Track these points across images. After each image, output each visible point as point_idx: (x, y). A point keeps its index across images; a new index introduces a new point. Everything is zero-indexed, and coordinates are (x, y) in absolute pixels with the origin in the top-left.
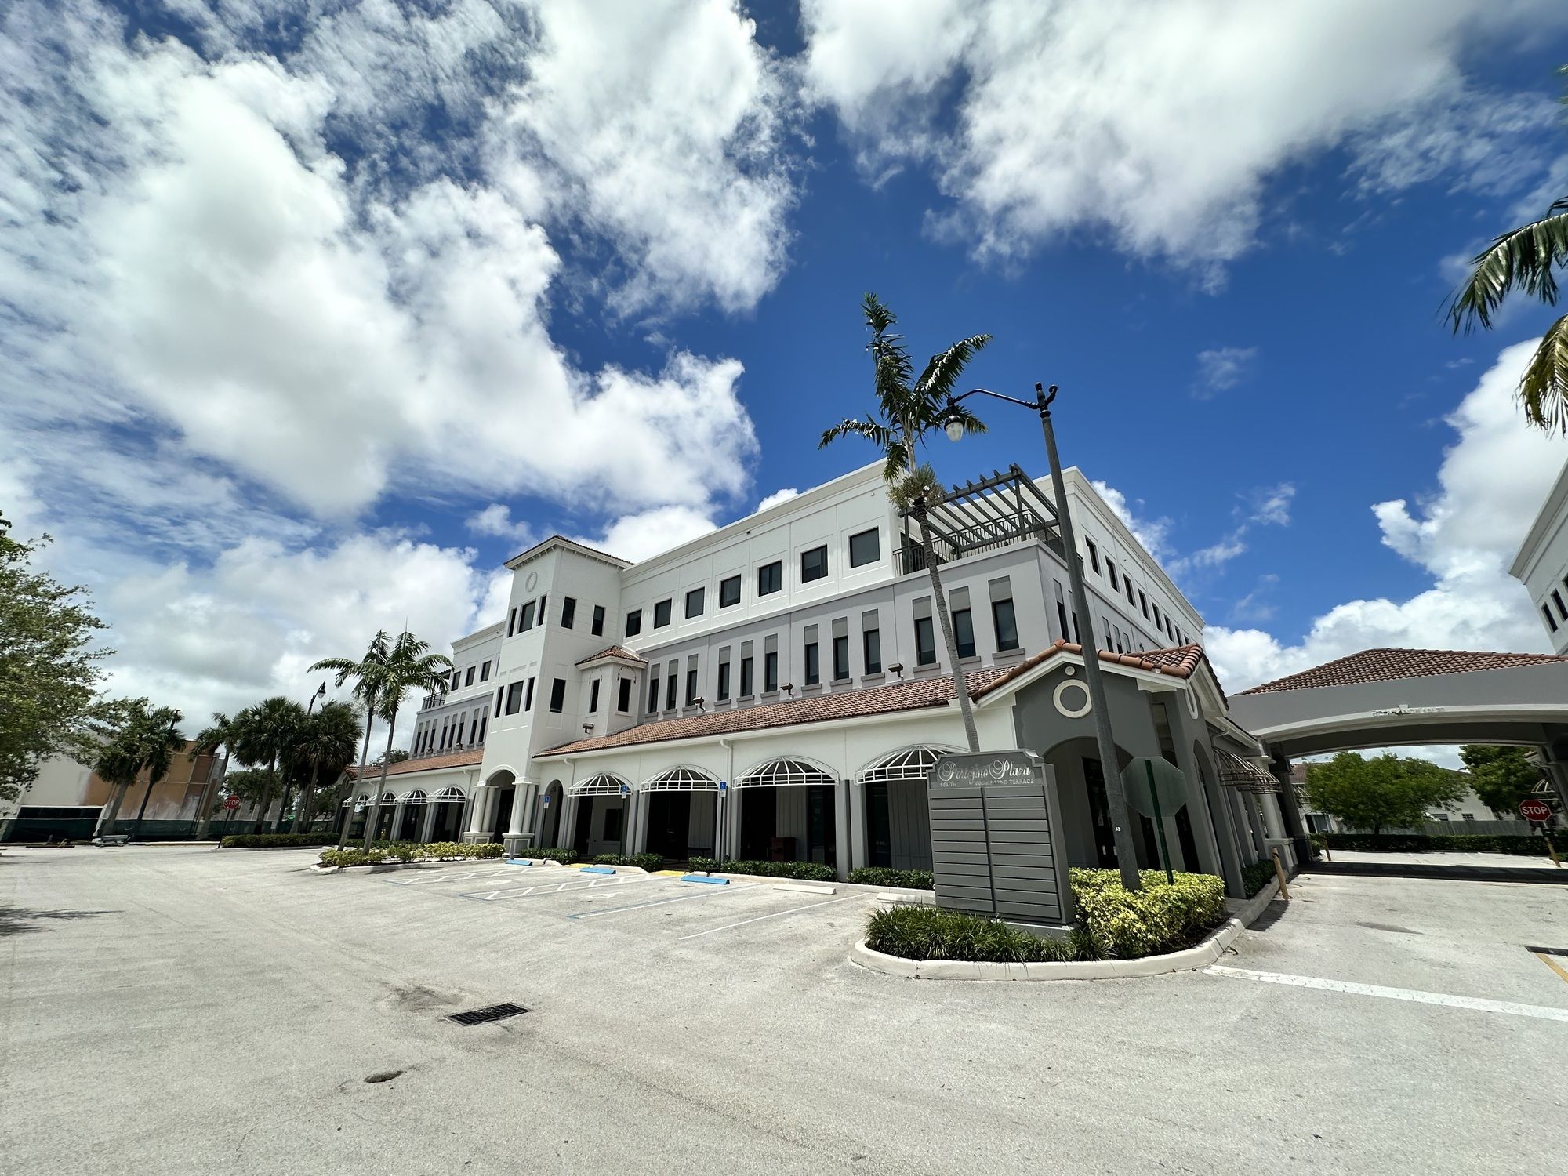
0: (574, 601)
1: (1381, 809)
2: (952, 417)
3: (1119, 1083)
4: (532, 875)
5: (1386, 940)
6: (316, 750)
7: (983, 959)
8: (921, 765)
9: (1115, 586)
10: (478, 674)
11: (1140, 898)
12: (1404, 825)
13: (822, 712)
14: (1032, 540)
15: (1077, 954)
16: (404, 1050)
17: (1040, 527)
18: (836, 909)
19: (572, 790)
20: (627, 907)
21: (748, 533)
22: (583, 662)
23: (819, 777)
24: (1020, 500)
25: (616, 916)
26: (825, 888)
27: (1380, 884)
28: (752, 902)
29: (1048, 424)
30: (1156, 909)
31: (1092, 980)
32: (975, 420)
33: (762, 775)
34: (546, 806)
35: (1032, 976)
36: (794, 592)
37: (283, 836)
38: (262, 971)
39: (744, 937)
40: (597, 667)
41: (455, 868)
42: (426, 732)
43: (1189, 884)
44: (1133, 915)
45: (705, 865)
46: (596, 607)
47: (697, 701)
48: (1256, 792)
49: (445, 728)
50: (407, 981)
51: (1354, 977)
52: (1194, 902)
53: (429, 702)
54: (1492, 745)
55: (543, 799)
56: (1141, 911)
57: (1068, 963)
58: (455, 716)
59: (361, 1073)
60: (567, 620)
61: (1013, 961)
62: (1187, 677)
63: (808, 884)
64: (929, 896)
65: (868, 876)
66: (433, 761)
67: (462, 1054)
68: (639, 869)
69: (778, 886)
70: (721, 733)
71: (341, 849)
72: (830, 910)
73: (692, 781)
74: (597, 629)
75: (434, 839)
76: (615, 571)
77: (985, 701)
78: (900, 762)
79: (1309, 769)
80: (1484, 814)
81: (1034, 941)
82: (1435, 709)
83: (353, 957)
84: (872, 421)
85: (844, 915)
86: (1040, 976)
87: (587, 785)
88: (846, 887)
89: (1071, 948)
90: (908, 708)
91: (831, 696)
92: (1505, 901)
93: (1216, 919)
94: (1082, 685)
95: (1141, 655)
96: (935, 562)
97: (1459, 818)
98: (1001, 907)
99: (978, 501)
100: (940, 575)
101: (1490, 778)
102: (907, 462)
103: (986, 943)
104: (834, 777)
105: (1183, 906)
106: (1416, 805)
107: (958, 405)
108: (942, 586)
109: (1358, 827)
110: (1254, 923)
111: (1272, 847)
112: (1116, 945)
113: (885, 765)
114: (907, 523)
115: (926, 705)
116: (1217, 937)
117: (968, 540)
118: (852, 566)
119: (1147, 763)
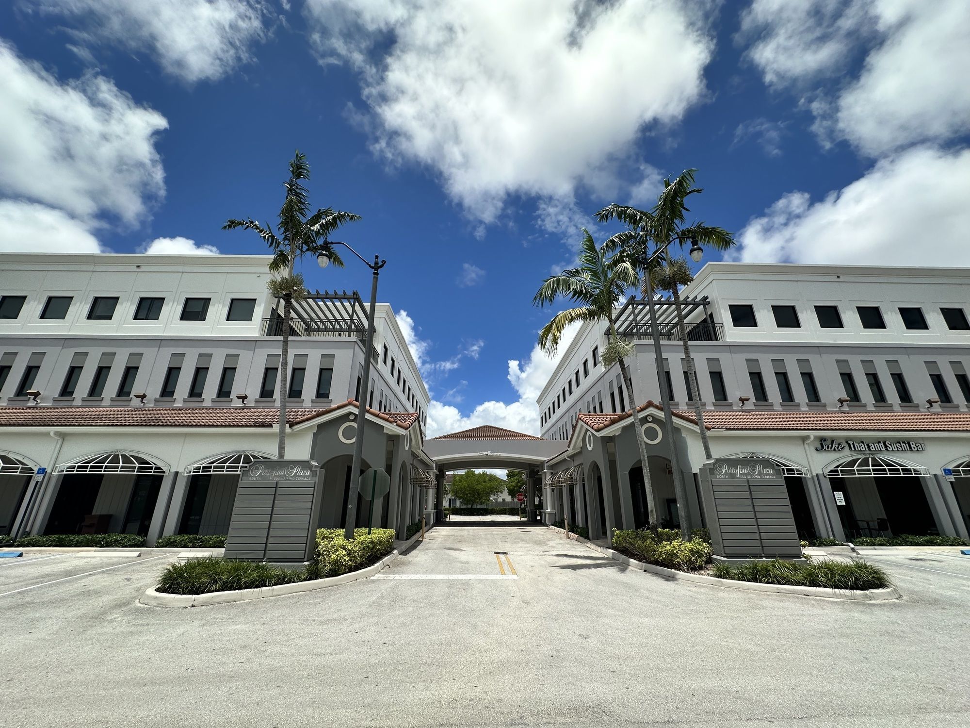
1: (476, 496)
2: (324, 252)
5: (452, 554)
7: (246, 588)
8: (241, 464)
9: (392, 373)
11: (351, 543)
12: (481, 504)
14: (354, 337)
15: (307, 577)
17: (360, 330)
18: (136, 567)
21: (138, 266)
23: (151, 468)
24: (354, 311)
26: (132, 553)
28: (47, 569)
29: (376, 279)
30: (357, 548)
31: (311, 591)
32: (338, 258)
33: (91, 464)
35: (276, 593)
39: (28, 599)
43: (379, 534)
44: (344, 552)
47: (31, 394)
48: (427, 488)
51: (432, 572)
52: (377, 543)
54: (517, 470)
56: (349, 550)
57: (300, 583)
61: (266, 586)
62: (406, 429)
63: (115, 551)
64: (219, 552)
65: (175, 541)
69: (80, 554)
70: (53, 425)
72: (131, 569)
77: (297, 428)
78: (225, 462)
79: (453, 477)
80: (509, 499)
81: (283, 573)
82: (498, 454)
84: (270, 230)
85: (143, 571)
86: (280, 593)
88: (152, 550)
89: (304, 574)
90: (243, 426)
91: (180, 409)
92: (497, 534)
93: (387, 551)
94: (355, 425)
95: (391, 414)
96: (290, 333)
97: (500, 500)
98: (269, 555)
99: (329, 304)
100: (289, 342)
101: (513, 484)
102: (287, 266)
103: (251, 578)
104: (165, 469)
105: (371, 546)
106: (488, 495)
107: (330, 246)
108: (289, 350)
109: (467, 504)
110: (404, 552)
111: (426, 515)
112: (330, 570)
113: (212, 463)
114: (278, 303)
115: (256, 425)
116: (383, 560)
117: (317, 324)
118: (228, 320)
119: (375, 472)
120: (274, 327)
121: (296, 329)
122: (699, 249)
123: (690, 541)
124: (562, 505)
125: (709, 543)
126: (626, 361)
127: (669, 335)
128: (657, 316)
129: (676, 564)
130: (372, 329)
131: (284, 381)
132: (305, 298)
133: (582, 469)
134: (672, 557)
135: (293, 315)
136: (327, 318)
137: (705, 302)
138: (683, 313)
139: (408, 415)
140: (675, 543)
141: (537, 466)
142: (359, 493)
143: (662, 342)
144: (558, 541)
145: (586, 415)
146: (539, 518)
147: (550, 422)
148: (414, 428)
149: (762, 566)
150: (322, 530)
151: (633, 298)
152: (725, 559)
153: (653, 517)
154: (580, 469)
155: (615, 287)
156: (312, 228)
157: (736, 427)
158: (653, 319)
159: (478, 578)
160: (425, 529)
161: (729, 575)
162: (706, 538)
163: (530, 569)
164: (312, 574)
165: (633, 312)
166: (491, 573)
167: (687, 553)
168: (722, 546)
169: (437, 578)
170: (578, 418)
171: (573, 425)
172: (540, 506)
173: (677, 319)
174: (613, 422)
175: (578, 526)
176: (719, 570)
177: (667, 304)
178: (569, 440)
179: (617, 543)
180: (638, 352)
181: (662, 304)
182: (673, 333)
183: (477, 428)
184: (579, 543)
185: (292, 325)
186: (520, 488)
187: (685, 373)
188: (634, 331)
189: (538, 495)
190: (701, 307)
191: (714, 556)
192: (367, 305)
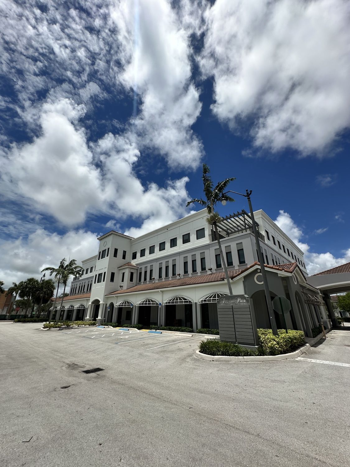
0: (117, 249)
3: (264, 389)
4: (105, 331)
6: (42, 293)
7: (232, 356)
8: (217, 298)
9: (275, 244)
10: (89, 271)
11: (277, 337)
13: (188, 282)
14: (248, 231)
15: (259, 354)
16: (71, 380)
17: (250, 227)
18: (192, 341)
19: (116, 305)
20: (132, 340)
21: (167, 229)
22: (120, 267)
23: (188, 301)
24: (245, 219)
25: (129, 343)
26: (189, 335)
28: (168, 339)
29: (249, 201)
30: (282, 341)
31: (262, 362)
33: (171, 301)
34: (109, 310)
35: (246, 360)
36: (181, 247)
37: (32, 319)
38: (30, 359)
39: (165, 349)
40: (124, 269)
41: (83, 329)
42: (74, 288)
44: (275, 343)
45: (155, 328)
46: (124, 251)
47: (153, 279)
49: (80, 287)
50: (70, 361)
52: (294, 339)
53: (75, 279)
55: (108, 308)
56: (278, 342)
57: (256, 357)
58: (83, 283)
59: (59, 386)
60: (115, 255)
61: (240, 356)
62: (291, 272)
63: (185, 333)
64: (217, 337)
65: (202, 331)
66: (76, 296)
67: (86, 381)
68: (136, 329)
69: (176, 334)
70: (159, 288)
71: (49, 323)
72: (190, 341)
73: (151, 303)
74: (124, 257)
75: (76, 320)
76: (129, 240)
77: (235, 279)
78: (210, 297)
79: (338, 297)
81: (247, 350)
83: (55, 355)
85: (194, 343)
87: (121, 304)
88: (196, 334)
89: (257, 352)
90: (213, 281)
91: (191, 277)
93: (302, 344)
95: (280, 266)
96: (220, 238)
98: (238, 340)
100: (221, 242)
103: (233, 351)
104: (192, 302)
105: (290, 340)
107: (225, 195)
108: (221, 246)
110: (314, 345)
111: (323, 322)
112: (270, 352)
113: (206, 298)
114: (212, 227)
115: (218, 280)
116: (301, 349)
118: (197, 239)
119: (280, 298)
120: (214, 237)
121: (222, 235)
132: (222, 221)
135: (219, 229)
139: (291, 264)
142: (274, 310)
148: (297, 271)
150: (260, 329)
160: (325, 331)
164: (261, 353)
183: (344, 265)
185: (220, 234)
192: (250, 214)
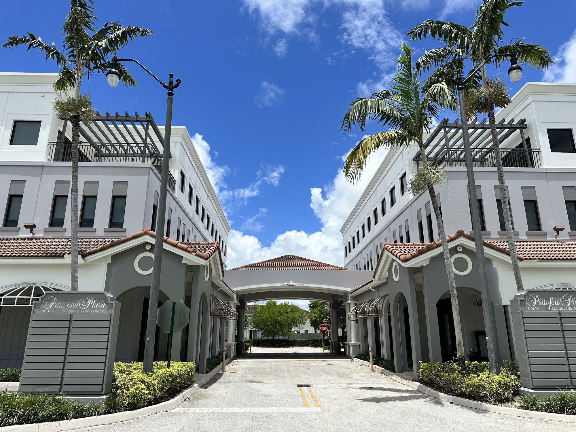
1: (277, 327)
2: (114, 70)
5: (253, 387)
8: (32, 297)
9: (190, 201)
11: (149, 376)
12: (283, 335)
14: (148, 163)
15: (105, 411)
17: (154, 155)
24: (147, 135)
27: (263, 362)
29: (171, 100)
30: (156, 382)
31: (110, 424)
32: (129, 76)
35: (74, 427)
43: (178, 367)
44: (143, 386)
48: (227, 319)
51: (234, 405)
52: (177, 377)
54: (320, 301)
56: (148, 384)
57: (98, 417)
77: (90, 258)
80: (311, 330)
81: (80, 406)
82: (301, 285)
86: (78, 426)
89: (102, 408)
90: (32, 256)
92: (300, 367)
93: (187, 384)
94: (152, 255)
95: (190, 244)
96: (79, 159)
97: (302, 331)
98: (65, 388)
99: (121, 126)
100: (79, 169)
101: (316, 315)
102: (74, 86)
103: (48, 411)
105: (170, 379)
106: (290, 326)
107: (120, 64)
108: (79, 177)
109: (268, 336)
110: (204, 385)
111: (227, 347)
112: (129, 403)
113: (2, 295)
114: (65, 125)
115: (47, 256)
116: (183, 393)
117: (107, 149)
118: (11, 143)
119: (174, 303)
120: (62, 151)
121: (85, 154)
122: (518, 68)
123: (498, 372)
124: (366, 337)
125: (516, 375)
126: (437, 188)
127: (482, 161)
128: (471, 140)
129: (483, 397)
130: (168, 155)
131: (75, 209)
132: (94, 121)
133: (388, 300)
134: (479, 389)
135: (82, 138)
136: (119, 142)
137: (522, 125)
138: (499, 137)
139: (208, 244)
140: (482, 376)
141: (341, 297)
142: (157, 326)
143: (475, 169)
144: (362, 374)
145: (392, 245)
146: (342, 350)
147: (354, 252)
148: (214, 259)
149: (570, 397)
150: (119, 363)
151: (445, 121)
152: (533, 391)
153: (461, 350)
154: (386, 300)
155: (427, 110)
156: (99, 43)
157: (549, 258)
158: (467, 143)
159: (281, 411)
160: (225, 361)
161: (536, 407)
162: (514, 371)
163: (334, 402)
164: (111, 408)
165: (445, 136)
166: (294, 406)
167: (494, 385)
168: (530, 378)
169: (239, 411)
170: (384, 248)
171: (378, 255)
172: (344, 338)
173: (492, 144)
174: (421, 252)
175: (383, 359)
176: (526, 402)
177: (481, 128)
178: (374, 270)
179: (423, 376)
180: (449, 179)
181: (476, 128)
182: (487, 160)
183: (280, 258)
184: (384, 376)
185: (81, 149)
186: (323, 319)
187: (498, 201)
188: (445, 156)
189: (341, 327)
190: (518, 131)
191: (522, 389)
192: (162, 128)
